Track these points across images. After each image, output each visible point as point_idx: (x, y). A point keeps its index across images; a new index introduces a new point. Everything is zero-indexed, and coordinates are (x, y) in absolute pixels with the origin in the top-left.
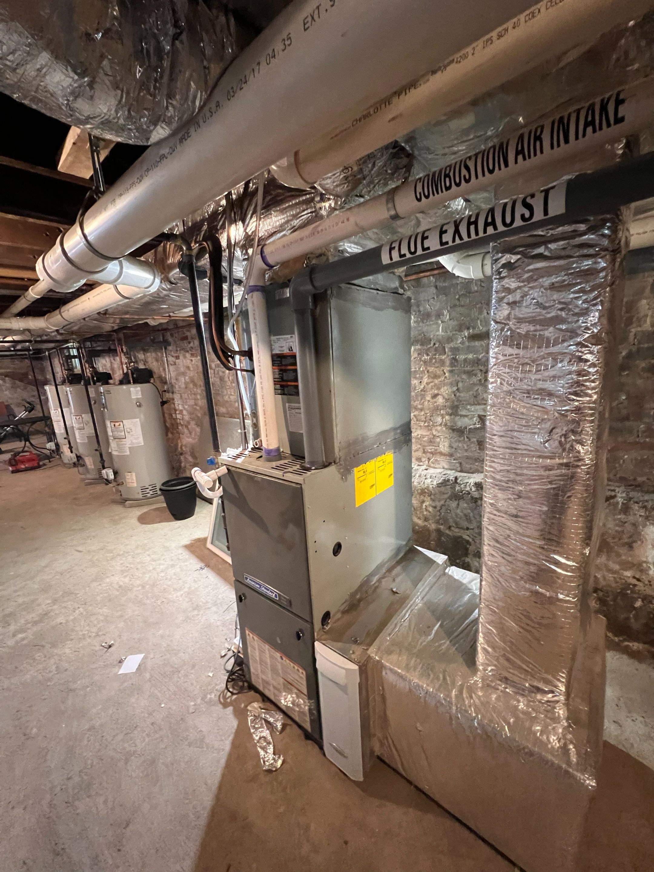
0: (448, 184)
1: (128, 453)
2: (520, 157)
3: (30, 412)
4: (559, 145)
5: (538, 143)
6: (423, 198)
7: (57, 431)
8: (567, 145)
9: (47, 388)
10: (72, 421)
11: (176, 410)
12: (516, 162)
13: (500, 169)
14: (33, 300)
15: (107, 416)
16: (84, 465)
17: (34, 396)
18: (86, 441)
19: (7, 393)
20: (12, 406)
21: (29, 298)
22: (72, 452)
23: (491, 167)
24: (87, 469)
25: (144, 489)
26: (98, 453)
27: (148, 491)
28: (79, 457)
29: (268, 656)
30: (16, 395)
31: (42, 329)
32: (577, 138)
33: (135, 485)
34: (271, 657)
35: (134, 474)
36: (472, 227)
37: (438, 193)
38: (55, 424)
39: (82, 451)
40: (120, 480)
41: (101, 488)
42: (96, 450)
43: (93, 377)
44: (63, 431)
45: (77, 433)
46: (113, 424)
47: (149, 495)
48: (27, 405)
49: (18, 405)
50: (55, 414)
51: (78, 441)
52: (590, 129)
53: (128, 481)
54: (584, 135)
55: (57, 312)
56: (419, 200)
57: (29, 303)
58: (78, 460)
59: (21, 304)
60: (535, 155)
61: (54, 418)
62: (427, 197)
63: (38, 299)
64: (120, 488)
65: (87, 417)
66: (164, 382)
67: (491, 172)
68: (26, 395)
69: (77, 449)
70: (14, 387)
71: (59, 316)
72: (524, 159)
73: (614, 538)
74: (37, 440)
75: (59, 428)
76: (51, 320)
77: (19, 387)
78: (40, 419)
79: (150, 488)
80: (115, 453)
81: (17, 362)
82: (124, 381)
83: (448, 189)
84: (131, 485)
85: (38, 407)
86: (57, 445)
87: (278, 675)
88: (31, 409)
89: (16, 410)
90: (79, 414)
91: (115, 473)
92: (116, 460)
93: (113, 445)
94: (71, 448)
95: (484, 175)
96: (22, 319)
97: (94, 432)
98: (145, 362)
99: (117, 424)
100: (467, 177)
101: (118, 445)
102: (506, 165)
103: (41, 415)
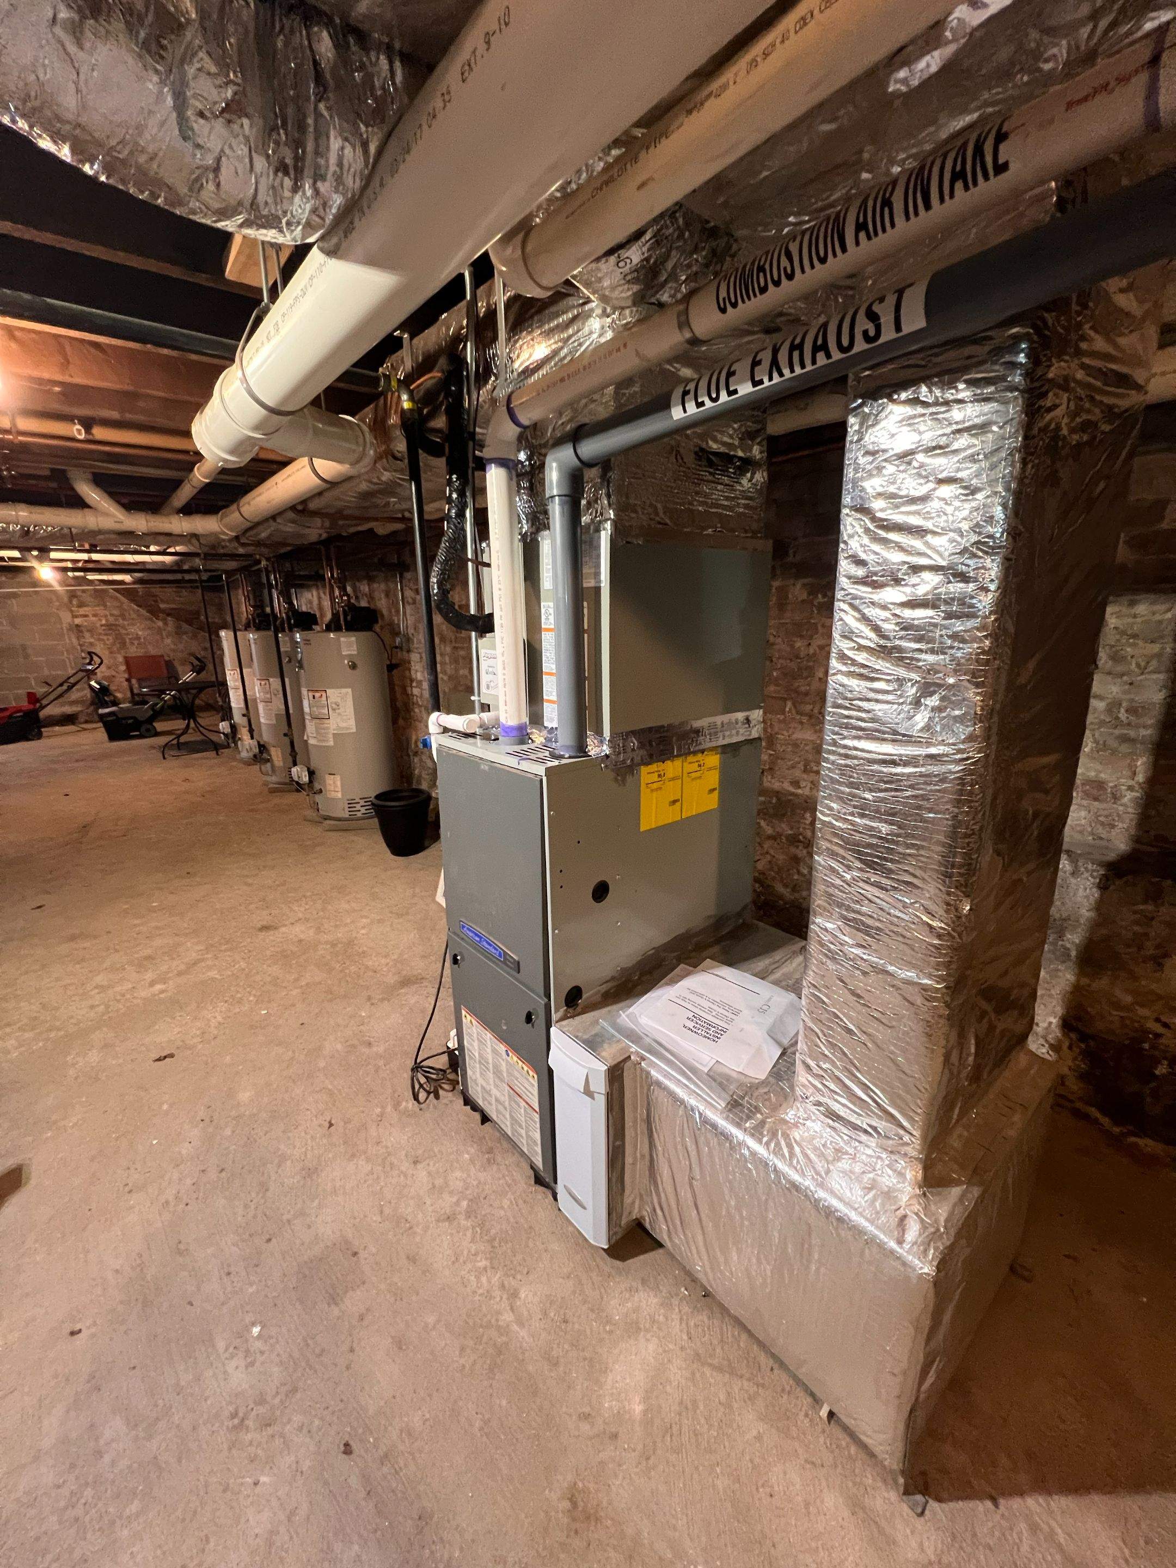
0: (762, 284)
1: (331, 743)
2: (862, 235)
3: (198, 673)
4: (916, 214)
5: (886, 210)
6: (729, 308)
7: (233, 705)
8: (930, 212)
9: (223, 633)
10: (256, 689)
11: (412, 681)
12: (857, 243)
13: (835, 255)
14: (200, 486)
15: (303, 681)
16: (268, 761)
17: (205, 649)
18: (274, 722)
19: (168, 641)
20: (176, 664)
21: (194, 482)
22: (252, 738)
23: (822, 253)
24: (273, 766)
25: (351, 804)
26: (287, 740)
27: (358, 807)
28: (262, 747)
29: (489, 1050)
30: (181, 646)
31: (215, 534)
32: (942, 200)
33: (339, 795)
34: (495, 1051)
35: (338, 778)
36: (796, 354)
37: (749, 299)
38: (231, 693)
39: (266, 737)
40: (317, 786)
41: (291, 798)
42: (285, 735)
43: (289, 619)
44: (242, 705)
45: (261, 707)
46: (311, 694)
47: (359, 814)
48: (196, 662)
49: (184, 661)
50: (232, 678)
51: (262, 720)
52: (959, 185)
53: (328, 787)
54: (952, 196)
55: (234, 506)
56: (723, 311)
57: (195, 491)
58: (261, 752)
59: (185, 494)
60: (884, 231)
61: (230, 683)
62: (734, 305)
63: (208, 485)
64: (318, 798)
65: (275, 683)
66: (395, 633)
67: (823, 261)
68: (195, 647)
69: (261, 735)
70: (178, 633)
71: (237, 514)
72: (869, 238)
73: (1128, 946)
74: (205, 719)
75: (236, 700)
76: (226, 520)
77: (186, 633)
78: (211, 685)
79: (362, 803)
80: (312, 741)
81: (184, 593)
82: (334, 626)
83: (763, 290)
84: (333, 795)
85: (210, 667)
86: (234, 727)
87: (502, 1080)
88: (199, 670)
89: (180, 669)
90: (265, 678)
91: (311, 773)
92: (313, 752)
93: (310, 727)
94: (251, 731)
95: (813, 267)
96: (186, 518)
97: (283, 707)
98: (371, 598)
99: (317, 695)
100: (789, 271)
101: (317, 729)
102: (844, 250)
103: (213, 679)
